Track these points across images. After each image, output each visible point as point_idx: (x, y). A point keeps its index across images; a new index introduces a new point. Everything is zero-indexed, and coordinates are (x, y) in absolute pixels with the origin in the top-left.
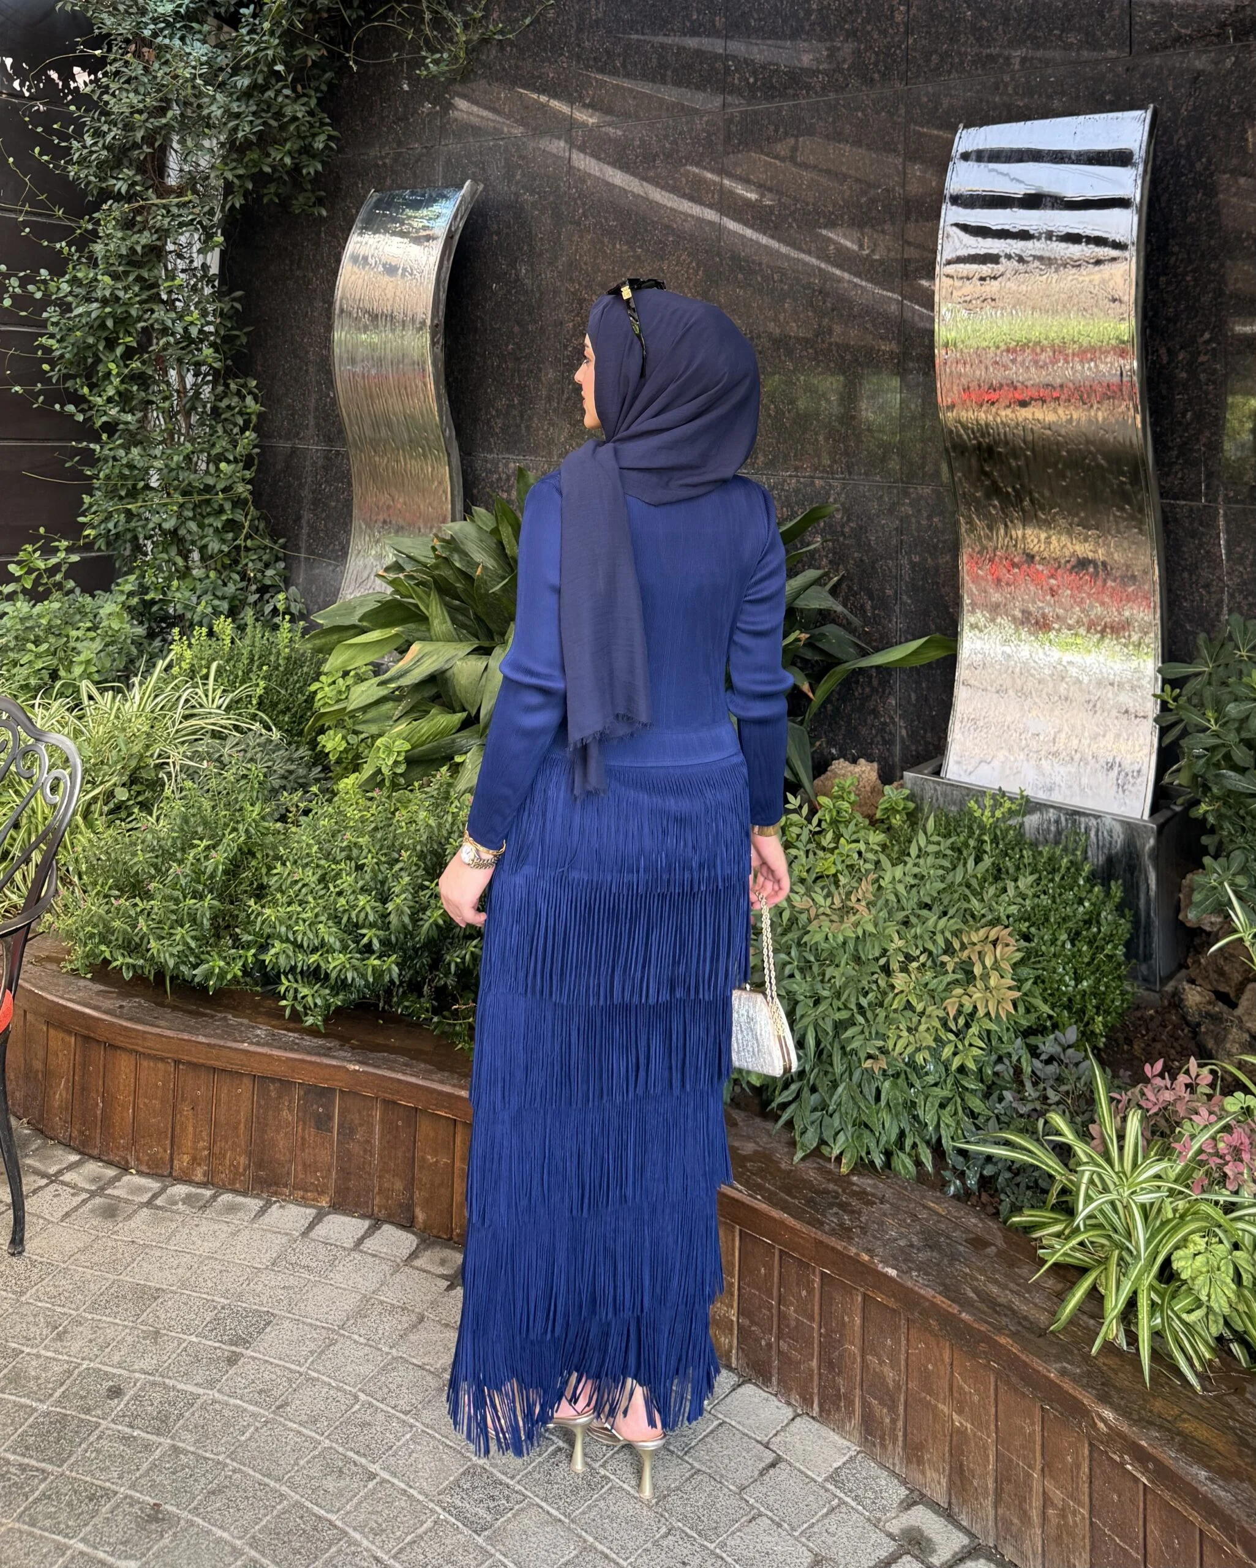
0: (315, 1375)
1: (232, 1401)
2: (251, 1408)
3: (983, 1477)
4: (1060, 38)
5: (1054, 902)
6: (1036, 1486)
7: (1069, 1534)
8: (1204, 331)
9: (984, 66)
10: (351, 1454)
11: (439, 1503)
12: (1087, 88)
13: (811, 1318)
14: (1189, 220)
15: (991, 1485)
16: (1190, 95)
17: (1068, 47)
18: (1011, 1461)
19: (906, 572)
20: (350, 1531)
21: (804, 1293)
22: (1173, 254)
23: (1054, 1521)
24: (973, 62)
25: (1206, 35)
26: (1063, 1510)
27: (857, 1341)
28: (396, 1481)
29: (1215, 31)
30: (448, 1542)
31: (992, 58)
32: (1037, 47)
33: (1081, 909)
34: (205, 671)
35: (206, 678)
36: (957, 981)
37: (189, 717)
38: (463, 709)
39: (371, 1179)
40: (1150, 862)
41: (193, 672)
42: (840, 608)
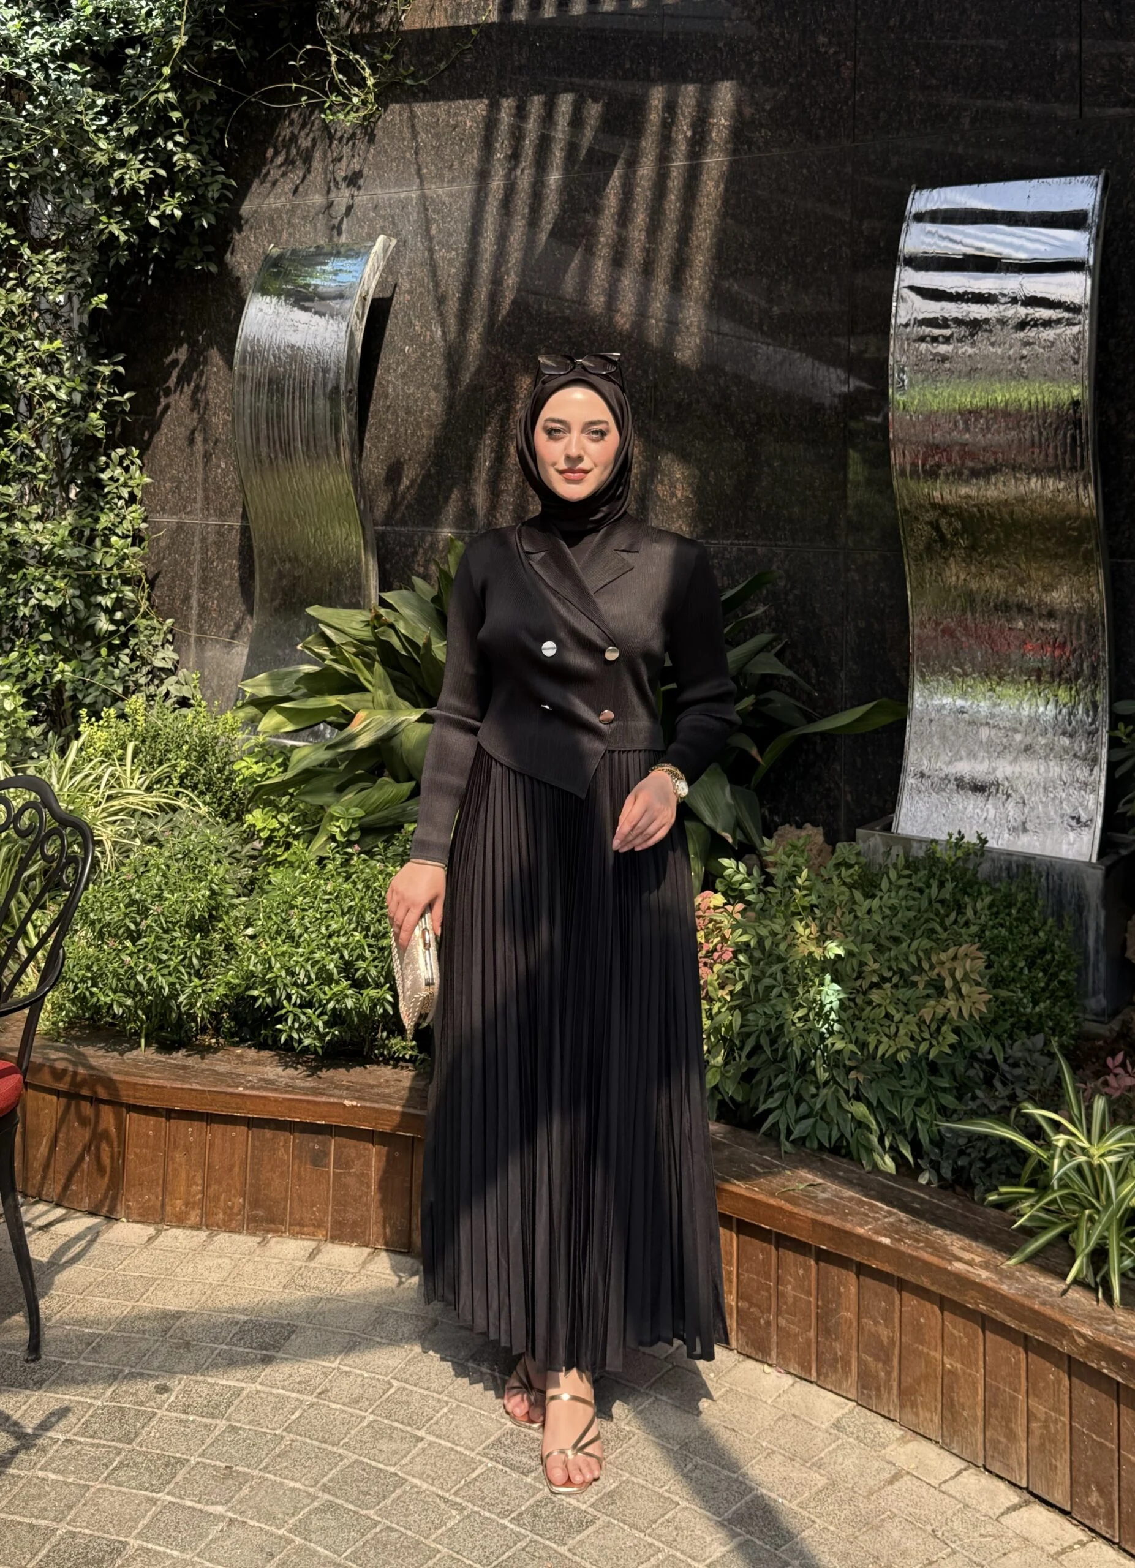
0: (347, 1369)
1: (274, 1391)
2: (294, 1395)
3: (973, 1407)
5: (1011, 933)
6: (1022, 1406)
7: (1050, 1441)
10: (396, 1424)
11: (486, 1455)
12: (1037, 150)
13: (809, 1293)
15: (980, 1414)
18: (998, 1388)
19: (852, 638)
20: (410, 1478)
21: (801, 1272)
23: (1037, 1433)
24: (922, 121)
26: (1046, 1421)
27: (854, 1307)
28: (442, 1442)
30: (500, 1481)
31: (941, 118)
33: (1035, 940)
34: (120, 752)
35: (121, 759)
36: (928, 996)
37: (110, 798)
38: (410, 778)
39: (368, 1210)
40: (1099, 902)
41: (107, 754)
42: (789, 673)
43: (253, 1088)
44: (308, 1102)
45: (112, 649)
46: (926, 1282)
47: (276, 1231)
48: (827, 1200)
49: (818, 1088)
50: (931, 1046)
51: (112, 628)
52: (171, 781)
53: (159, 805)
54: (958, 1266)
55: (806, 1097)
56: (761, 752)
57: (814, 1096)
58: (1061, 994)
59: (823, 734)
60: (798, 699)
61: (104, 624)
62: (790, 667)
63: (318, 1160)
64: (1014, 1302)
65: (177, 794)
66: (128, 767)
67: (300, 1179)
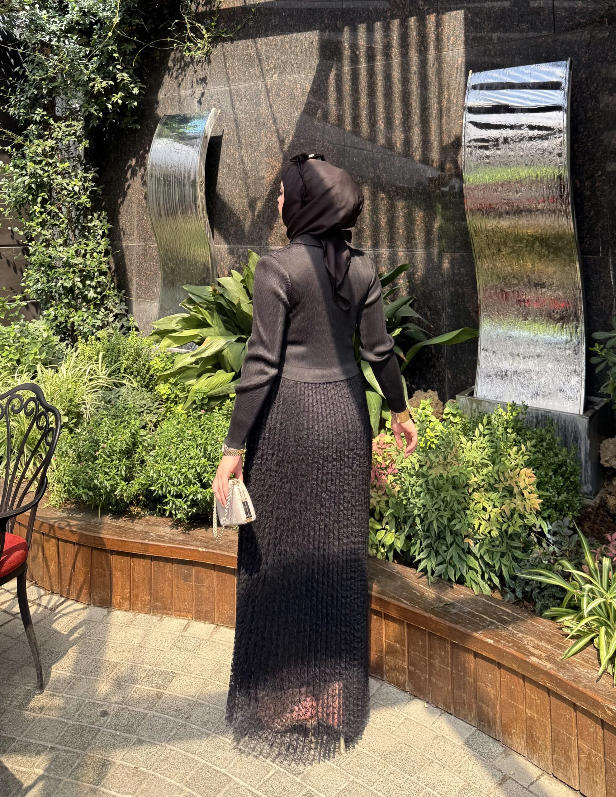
0: (202, 702)
3: (544, 740)
4: (517, 26)
5: (544, 456)
6: (574, 744)
7: (592, 766)
8: (598, 171)
9: (478, 41)
12: (532, 51)
13: (447, 665)
14: (588, 115)
15: (549, 744)
16: (586, 53)
17: (522, 31)
18: (559, 731)
19: (448, 295)
21: (443, 653)
22: (580, 132)
23: (584, 760)
24: (473, 39)
25: (593, 22)
26: (589, 754)
27: (473, 675)
29: (598, 20)
31: (482, 38)
32: (505, 31)
33: (557, 459)
34: (96, 357)
35: (97, 361)
36: (505, 496)
37: (91, 380)
38: (232, 371)
39: (214, 605)
40: (586, 435)
41: (90, 358)
42: (418, 316)
43: (153, 540)
44: (180, 548)
45: (96, 306)
46: (515, 667)
47: (167, 614)
48: (456, 614)
49: (447, 547)
50: (509, 526)
51: (96, 296)
52: (120, 372)
53: (114, 383)
54: (533, 659)
55: (441, 552)
56: (405, 355)
57: (445, 551)
58: (572, 488)
59: (435, 345)
60: (422, 327)
61: (91, 294)
62: (417, 311)
63: (187, 578)
64: (567, 684)
65: (124, 377)
66: (100, 365)
67: (178, 588)
